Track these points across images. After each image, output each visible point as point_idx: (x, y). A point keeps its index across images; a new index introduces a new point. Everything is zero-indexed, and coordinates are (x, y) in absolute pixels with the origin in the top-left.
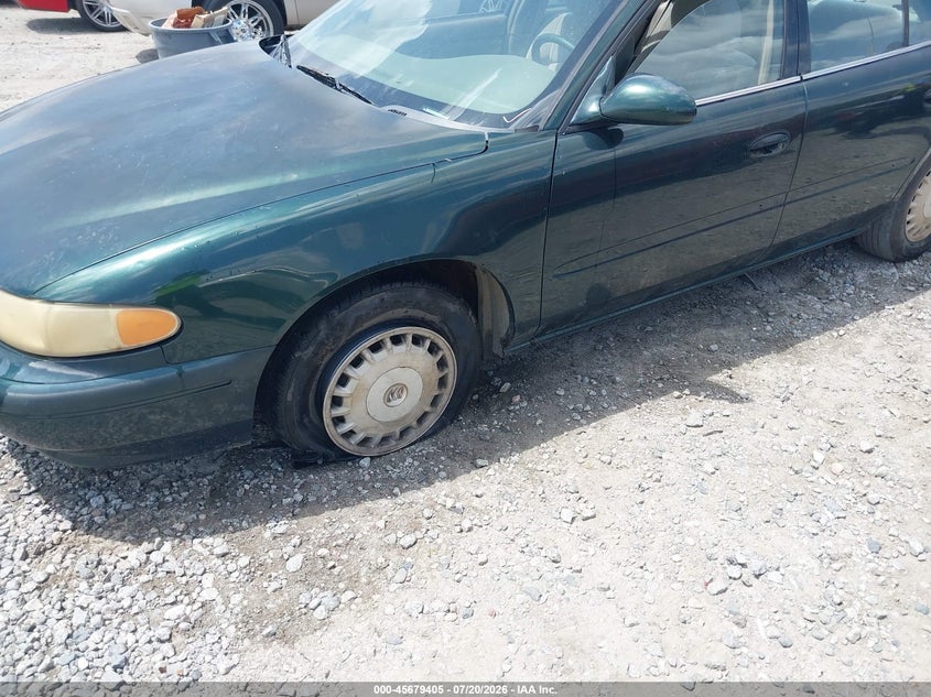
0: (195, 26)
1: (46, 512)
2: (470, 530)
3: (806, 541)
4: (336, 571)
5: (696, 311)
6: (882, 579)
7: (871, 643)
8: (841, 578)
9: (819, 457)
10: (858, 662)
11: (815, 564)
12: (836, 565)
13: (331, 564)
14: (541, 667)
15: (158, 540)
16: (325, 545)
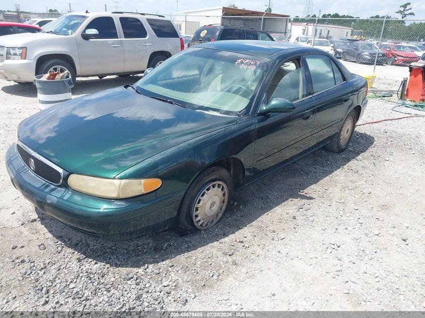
0: (57, 79)
1: (96, 263)
2: (249, 247)
3: (348, 236)
4: (213, 265)
5: (284, 173)
6: (372, 242)
7: (376, 259)
8: (361, 244)
9: (341, 213)
10: (374, 264)
11: (353, 241)
12: (358, 241)
13: (210, 263)
14: (291, 280)
15: (146, 265)
16: (204, 258)
